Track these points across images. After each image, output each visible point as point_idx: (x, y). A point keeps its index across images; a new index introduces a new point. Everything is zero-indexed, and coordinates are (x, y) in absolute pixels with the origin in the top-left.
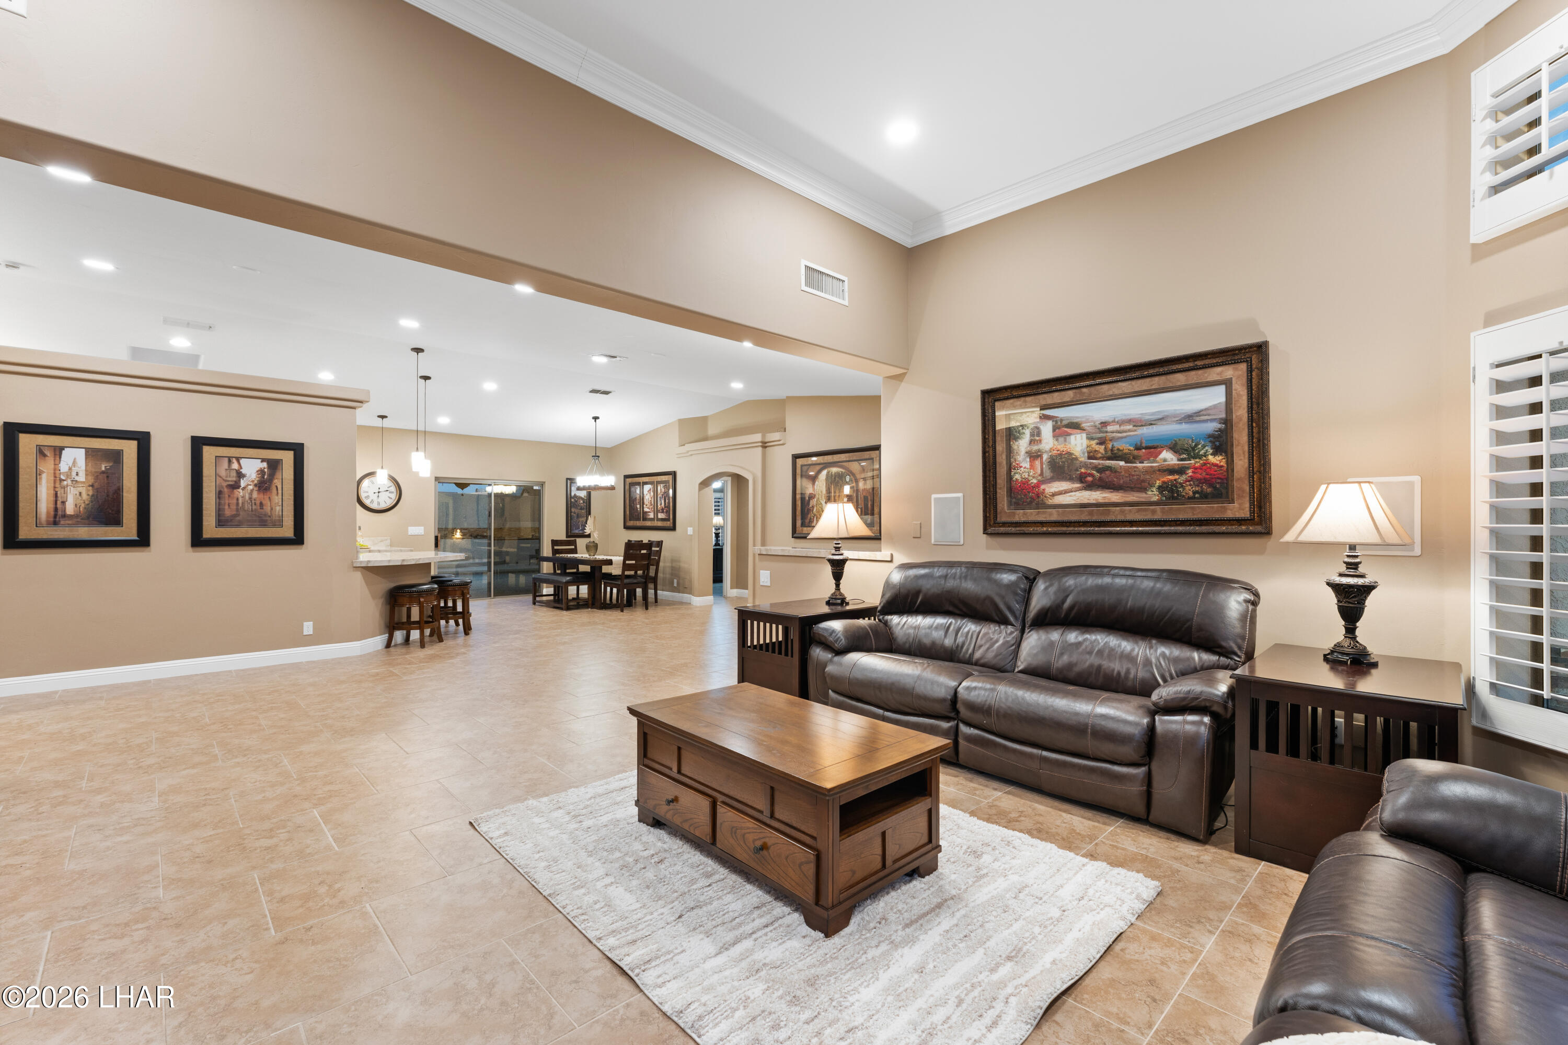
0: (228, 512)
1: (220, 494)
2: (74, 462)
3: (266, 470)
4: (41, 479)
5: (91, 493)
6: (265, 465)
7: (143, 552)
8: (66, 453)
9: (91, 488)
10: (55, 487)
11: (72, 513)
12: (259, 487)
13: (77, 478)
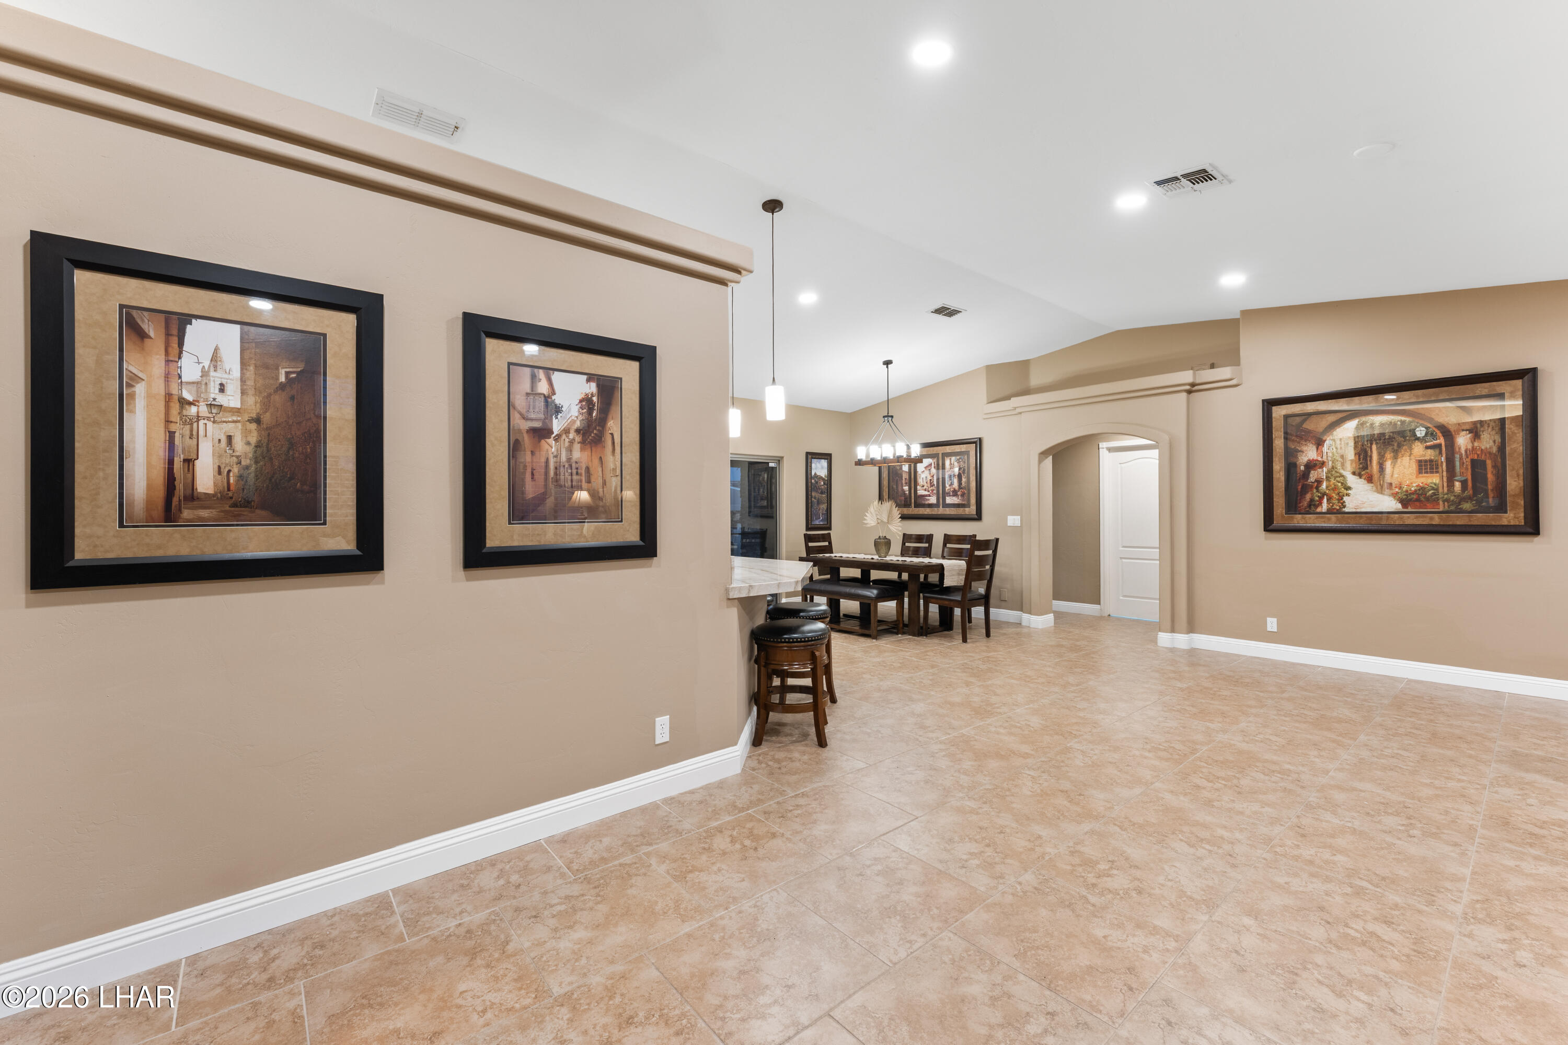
0: (530, 490)
1: (515, 448)
2: (215, 358)
3: (595, 399)
4: (132, 396)
5: (253, 439)
6: (593, 388)
7: (368, 583)
8: (196, 332)
9: (253, 426)
10: (168, 421)
11: (211, 491)
12: (584, 435)
13: (222, 400)
